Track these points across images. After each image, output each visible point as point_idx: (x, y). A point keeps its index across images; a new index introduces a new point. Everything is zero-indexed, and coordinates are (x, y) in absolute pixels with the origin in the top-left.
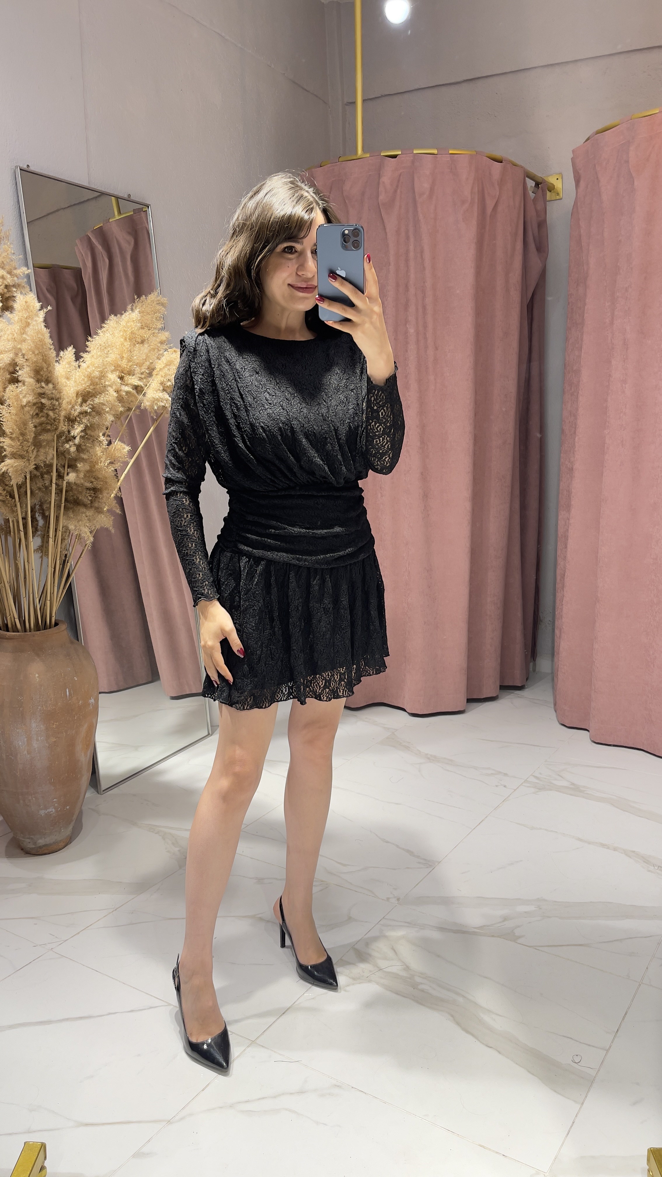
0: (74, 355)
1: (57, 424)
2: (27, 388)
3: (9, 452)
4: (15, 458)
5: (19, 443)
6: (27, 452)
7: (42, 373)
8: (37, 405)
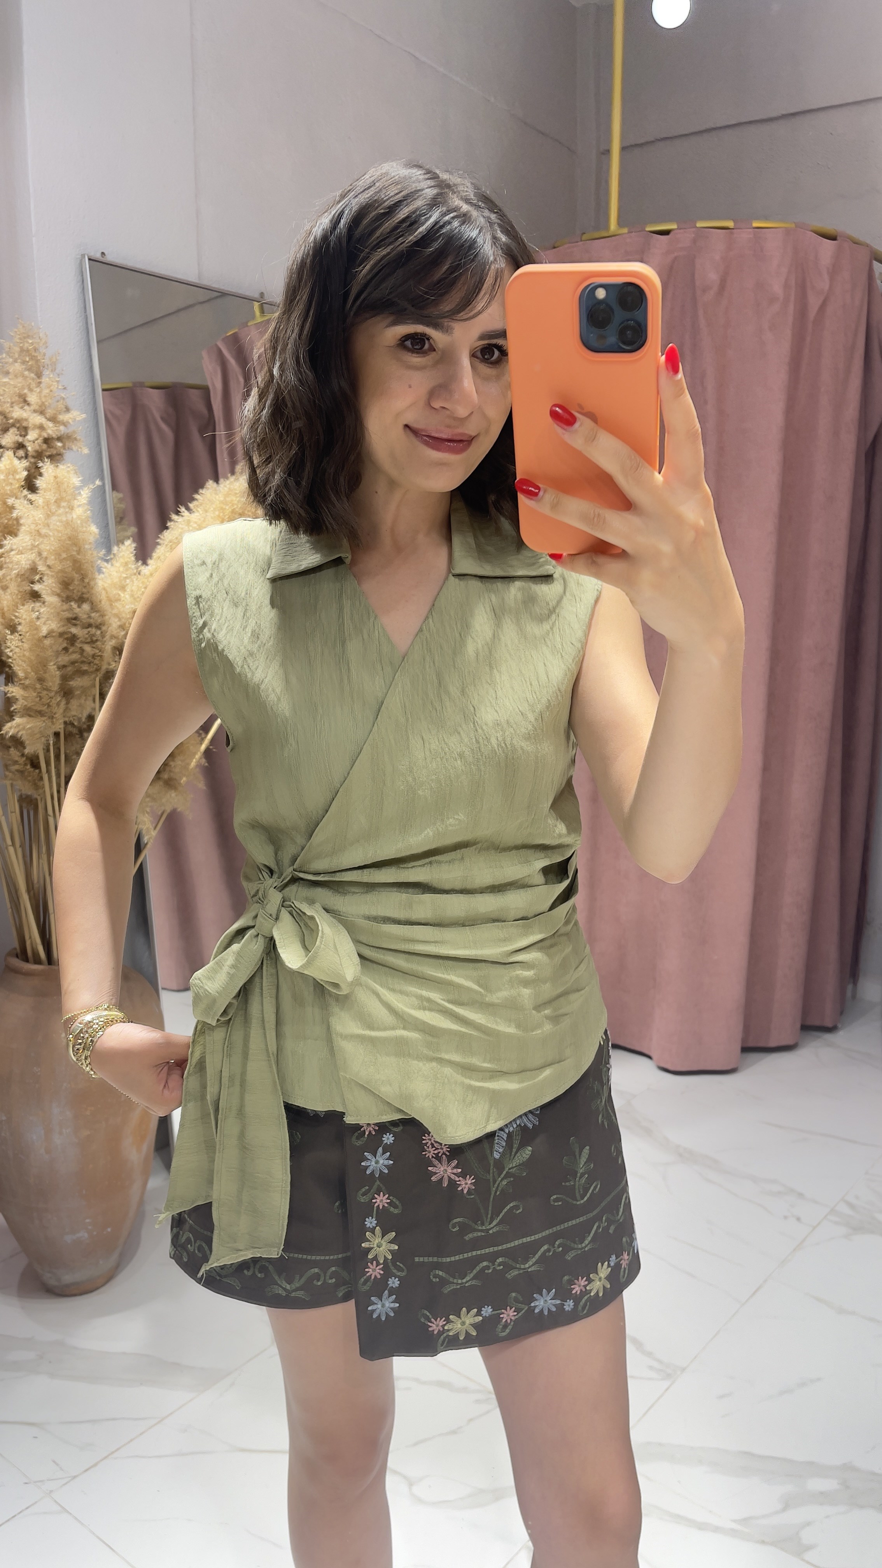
0: (135, 552)
1: (98, 662)
2: (48, 610)
3: (22, 705)
4: (30, 716)
5: (35, 694)
6: (49, 706)
7: (71, 588)
8: (66, 636)
